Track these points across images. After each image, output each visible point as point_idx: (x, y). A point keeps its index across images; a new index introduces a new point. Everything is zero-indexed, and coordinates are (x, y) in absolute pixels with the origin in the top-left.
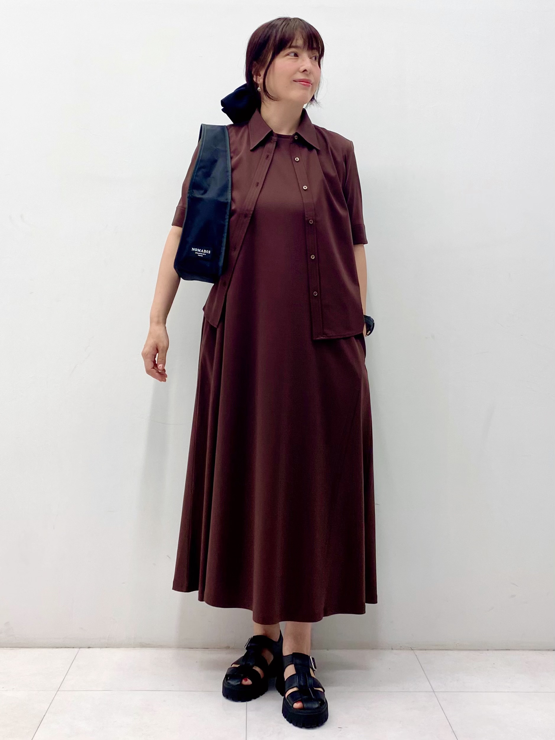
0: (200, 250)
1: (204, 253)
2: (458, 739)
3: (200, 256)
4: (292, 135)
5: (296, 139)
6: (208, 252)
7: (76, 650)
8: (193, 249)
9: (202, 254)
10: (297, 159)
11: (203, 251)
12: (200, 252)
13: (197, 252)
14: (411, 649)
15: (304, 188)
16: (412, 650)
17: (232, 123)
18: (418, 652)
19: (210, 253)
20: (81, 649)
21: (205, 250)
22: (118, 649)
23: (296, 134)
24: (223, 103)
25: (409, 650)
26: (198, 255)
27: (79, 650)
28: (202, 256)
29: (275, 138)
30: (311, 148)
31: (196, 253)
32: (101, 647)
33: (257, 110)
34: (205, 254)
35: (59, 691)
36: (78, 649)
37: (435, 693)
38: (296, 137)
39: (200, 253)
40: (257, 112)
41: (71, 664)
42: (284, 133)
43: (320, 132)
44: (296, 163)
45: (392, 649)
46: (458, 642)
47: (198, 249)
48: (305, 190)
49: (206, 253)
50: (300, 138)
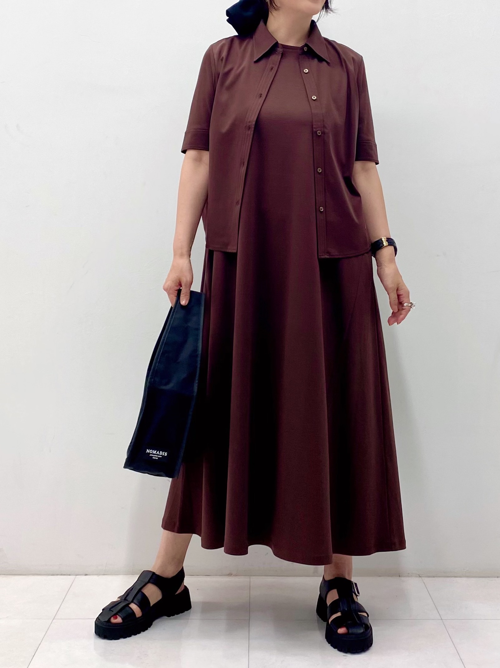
0: (156, 451)
1: (160, 455)
2: (466, 667)
3: (155, 458)
4: (300, 46)
5: (306, 50)
6: (164, 454)
7: (72, 577)
8: (148, 451)
9: (157, 456)
10: (306, 71)
11: (159, 453)
12: (155, 454)
13: (152, 454)
14: (419, 575)
15: (313, 98)
16: (420, 577)
17: (237, 34)
18: (426, 580)
19: (166, 455)
20: (77, 576)
21: (161, 452)
22: (116, 576)
23: (306, 45)
24: (228, 13)
25: (417, 577)
26: (153, 458)
27: (75, 578)
28: (157, 458)
29: (280, 50)
30: (321, 60)
31: (150, 455)
32: (98, 575)
33: (262, 20)
34: (161, 457)
35: (55, 619)
36: (74, 576)
37: (443, 620)
38: (306, 49)
39: (155, 456)
40: (262, 24)
41: (68, 592)
42: (291, 44)
43: (330, 44)
44: (306, 75)
45: (399, 576)
46: (468, 569)
47: (154, 451)
48: (314, 100)
49: (162, 455)
50: (310, 49)
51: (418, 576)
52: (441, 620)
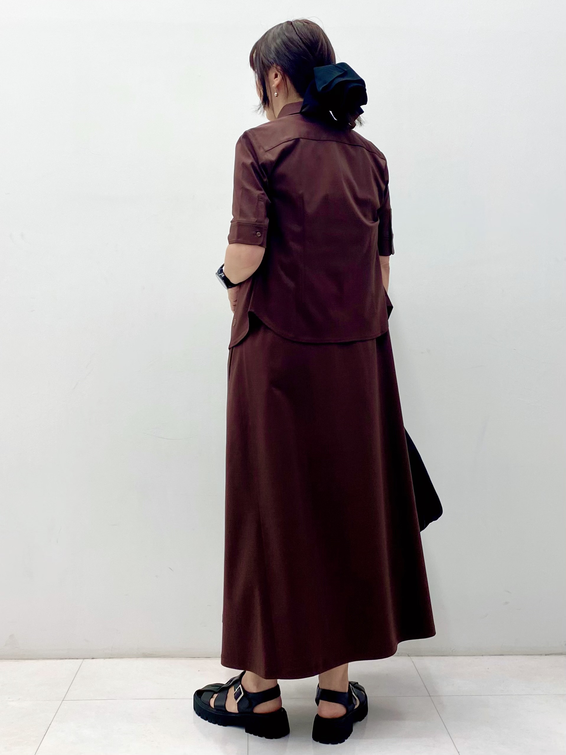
7: (80, 661)
27: (83, 661)
32: (105, 658)
35: (65, 700)
37: (431, 697)
41: (76, 675)
51: (407, 655)
52: (429, 697)
